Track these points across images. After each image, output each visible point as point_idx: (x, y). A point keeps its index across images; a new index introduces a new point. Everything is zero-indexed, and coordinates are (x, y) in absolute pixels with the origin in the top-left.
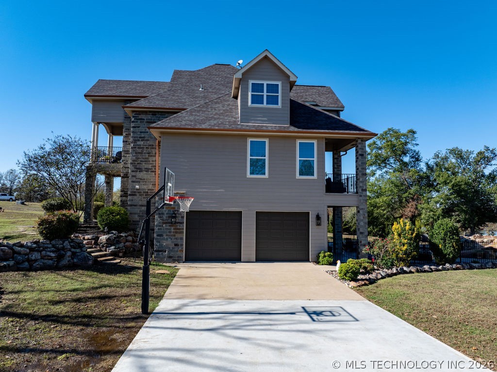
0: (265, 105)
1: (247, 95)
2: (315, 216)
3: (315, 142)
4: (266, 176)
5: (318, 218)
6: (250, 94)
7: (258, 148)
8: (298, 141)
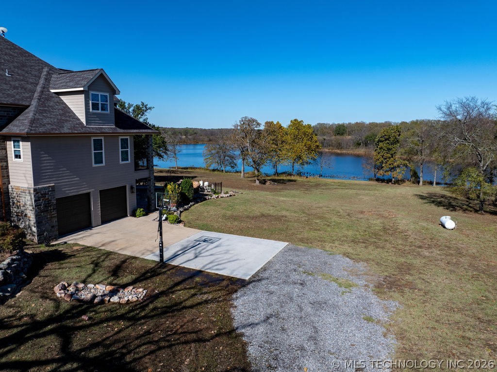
0: (100, 111)
1: (89, 103)
2: (130, 187)
3: (128, 137)
4: (104, 164)
5: (132, 188)
6: (91, 102)
7: (98, 145)
8: (120, 138)
